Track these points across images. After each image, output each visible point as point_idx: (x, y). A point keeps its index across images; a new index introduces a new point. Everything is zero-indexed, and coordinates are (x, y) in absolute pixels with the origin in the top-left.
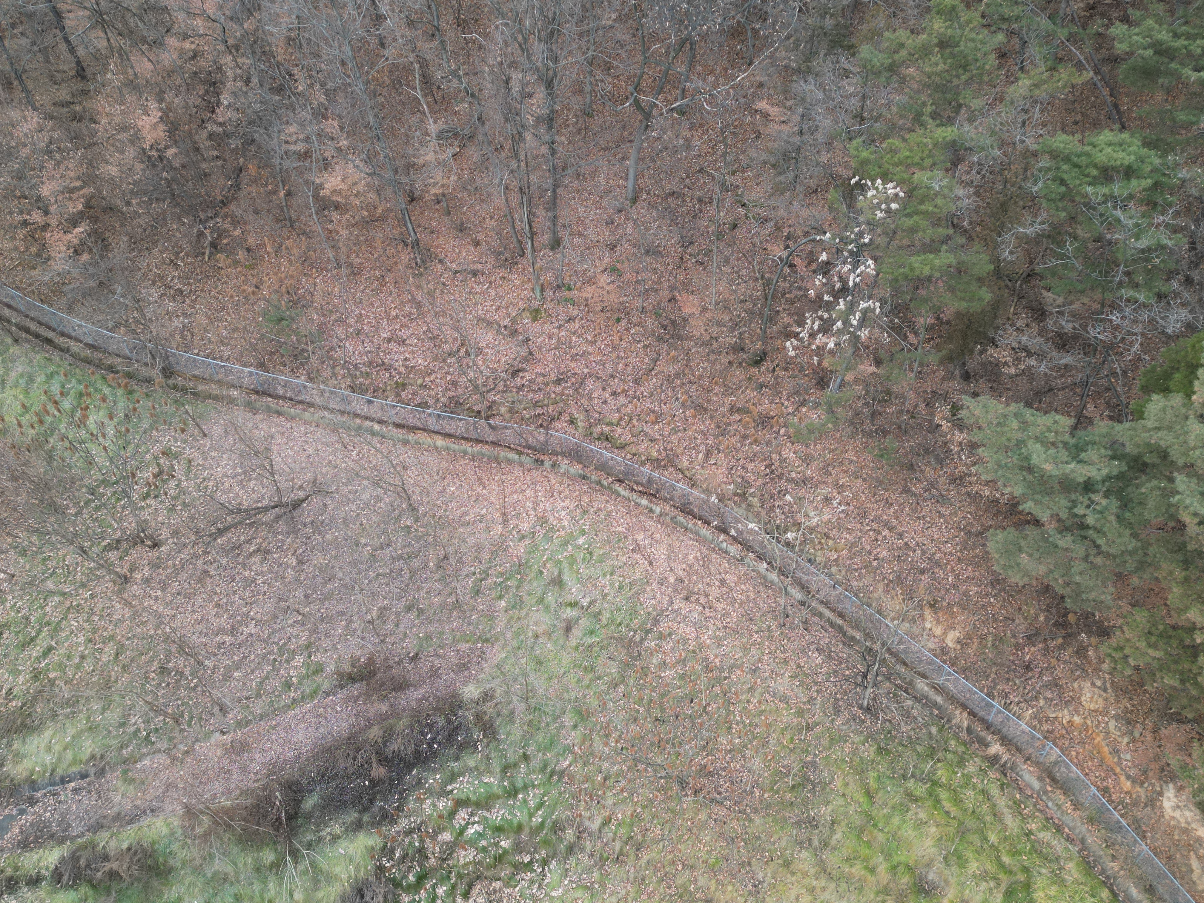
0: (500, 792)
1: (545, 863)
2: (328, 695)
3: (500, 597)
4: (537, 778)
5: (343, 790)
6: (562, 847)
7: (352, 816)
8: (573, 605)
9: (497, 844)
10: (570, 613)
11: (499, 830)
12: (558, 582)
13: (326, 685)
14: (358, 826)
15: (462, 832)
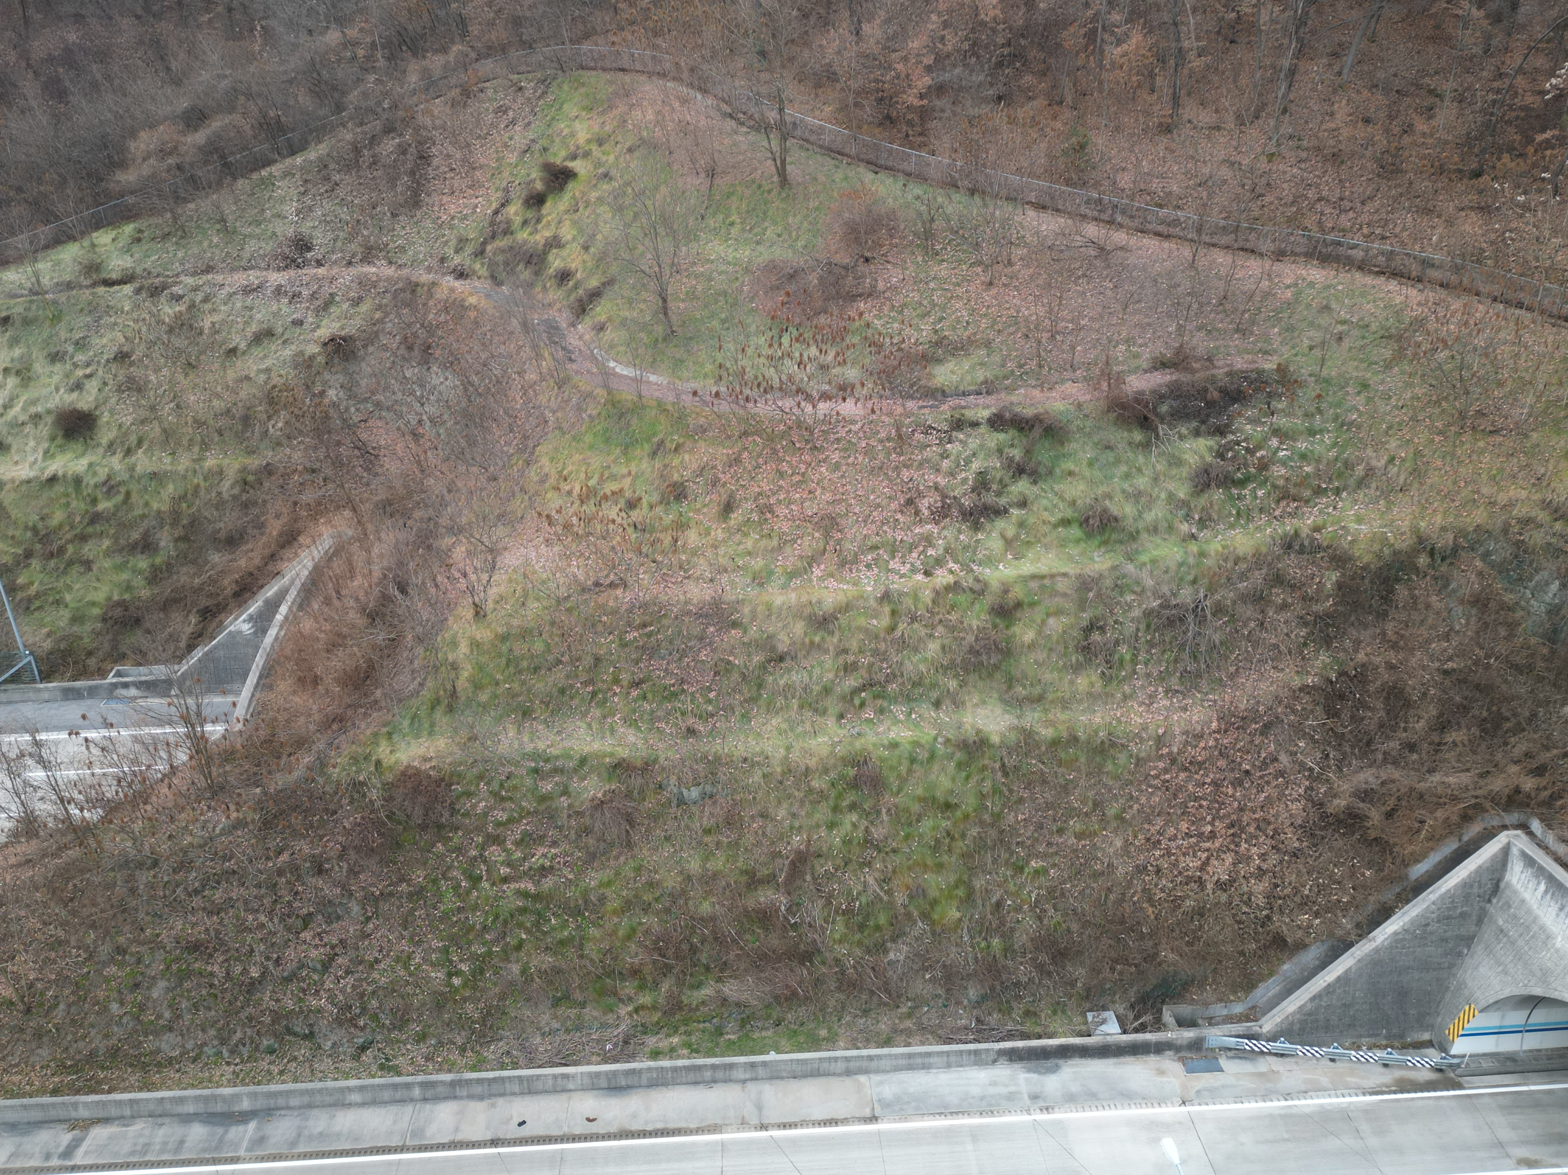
0: (1301, 428)
1: (1338, 492)
2: (1146, 372)
3: (1274, 326)
4: (1331, 426)
5: (1185, 406)
6: (1352, 482)
7: (1195, 424)
8: (1343, 322)
9: (1301, 467)
10: (1340, 328)
11: (1303, 457)
12: (1327, 308)
13: (1145, 365)
14: (1197, 433)
15: (1275, 452)
